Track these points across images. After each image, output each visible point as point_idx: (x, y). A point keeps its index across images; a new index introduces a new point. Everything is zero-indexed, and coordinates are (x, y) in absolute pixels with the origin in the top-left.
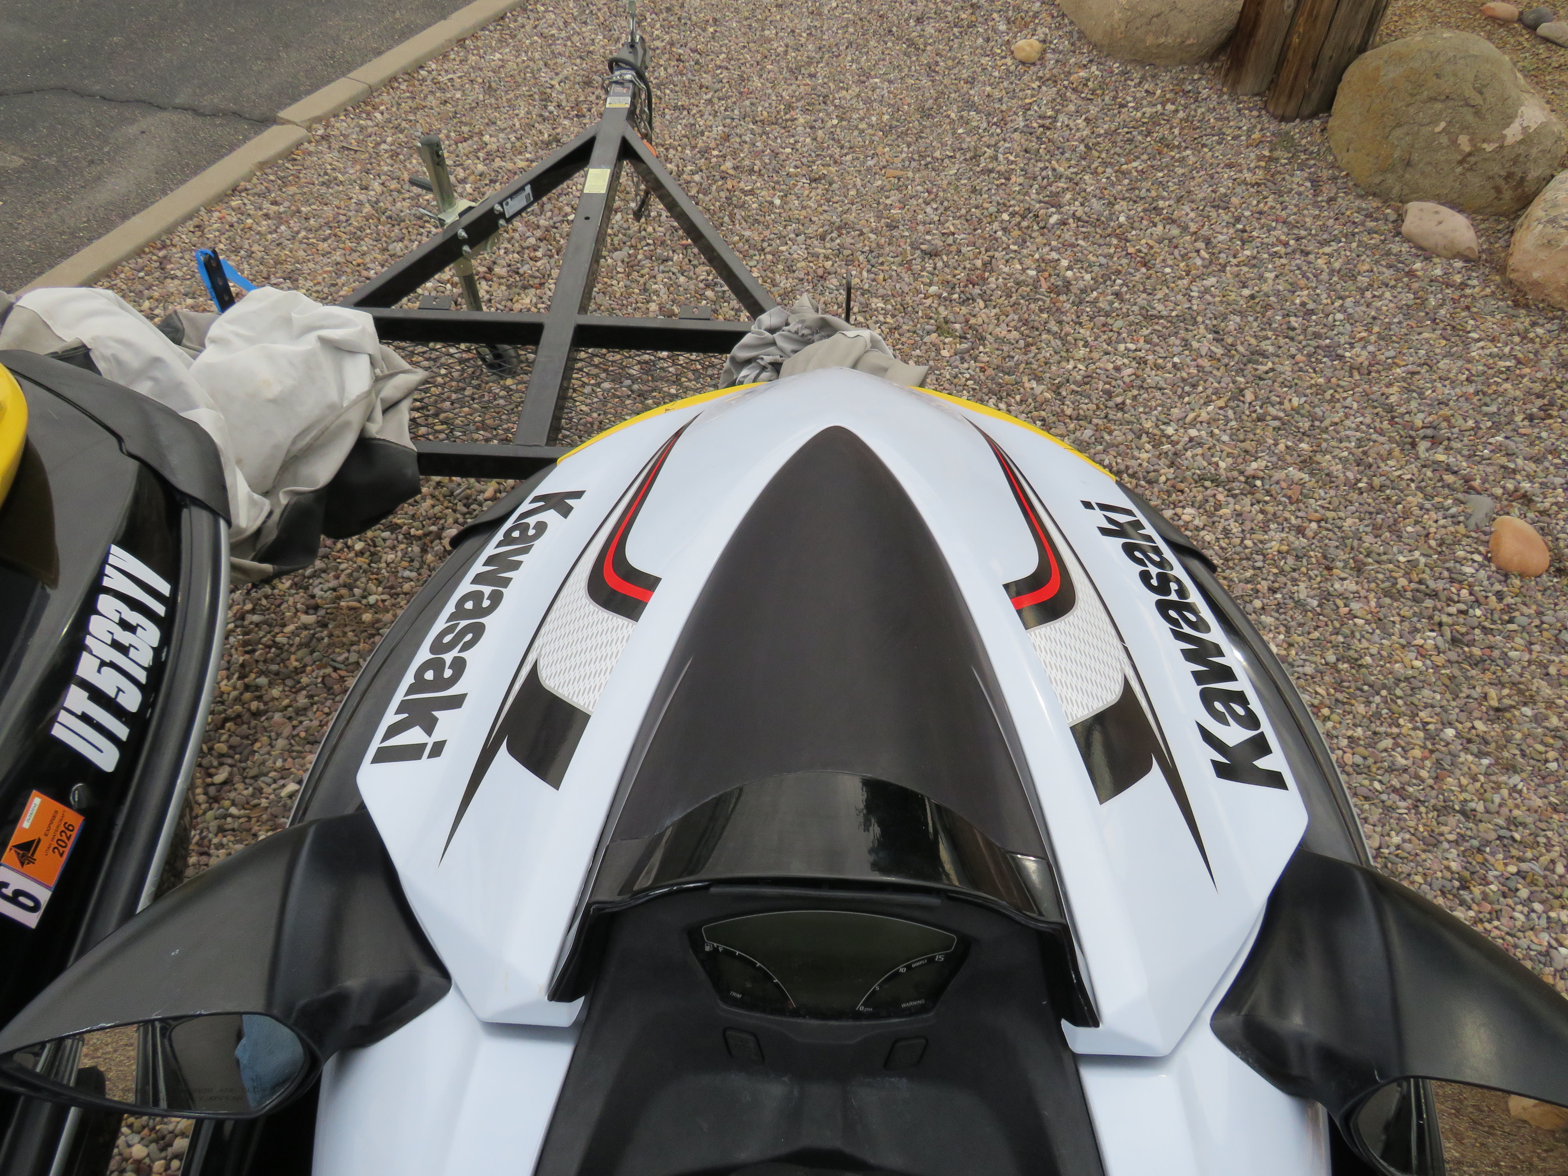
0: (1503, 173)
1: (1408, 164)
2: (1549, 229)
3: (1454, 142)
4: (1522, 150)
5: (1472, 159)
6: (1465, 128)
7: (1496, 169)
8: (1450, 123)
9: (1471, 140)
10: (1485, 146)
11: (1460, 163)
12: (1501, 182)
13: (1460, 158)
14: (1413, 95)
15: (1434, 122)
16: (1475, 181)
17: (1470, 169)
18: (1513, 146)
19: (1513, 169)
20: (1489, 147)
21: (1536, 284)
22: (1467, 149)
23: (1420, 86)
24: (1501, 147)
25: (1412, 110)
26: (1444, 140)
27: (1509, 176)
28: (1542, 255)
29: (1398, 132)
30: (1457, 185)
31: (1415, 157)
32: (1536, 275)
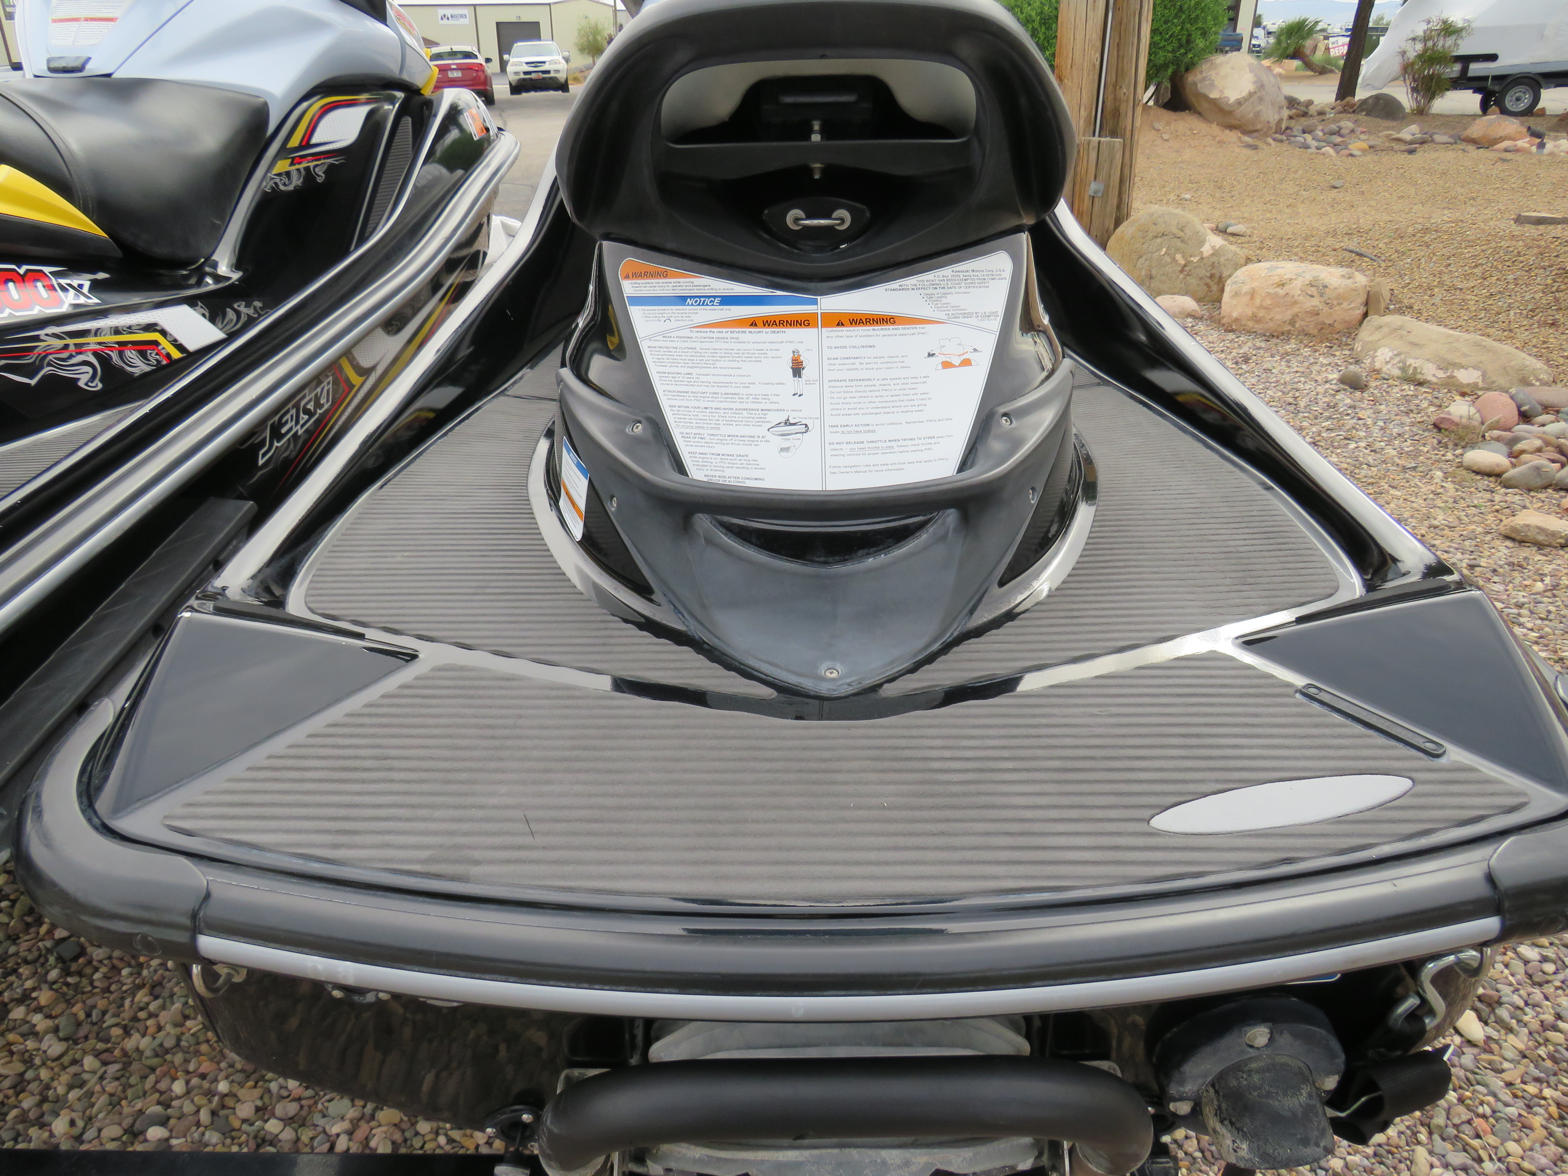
0: (1208, 275)
1: (1151, 278)
2: (1234, 286)
3: (1174, 259)
4: (1215, 259)
5: (1187, 268)
6: (1178, 250)
7: (1203, 272)
8: (1168, 248)
9: (1183, 257)
10: (1192, 259)
11: (1181, 271)
12: (1209, 281)
13: (1180, 269)
14: (1144, 238)
15: (1159, 250)
16: (1193, 281)
17: (1188, 275)
18: (1208, 258)
19: (1214, 271)
20: (1195, 259)
21: (1236, 320)
22: (1183, 262)
23: (1147, 232)
24: (1202, 258)
25: (1145, 246)
26: (1168, 259)
27: (1212, 276)
28: (1234, 302)
29: (1141, 261)
30: (1183, 285)
31: (1154, 272)
32: (1235, 315)
